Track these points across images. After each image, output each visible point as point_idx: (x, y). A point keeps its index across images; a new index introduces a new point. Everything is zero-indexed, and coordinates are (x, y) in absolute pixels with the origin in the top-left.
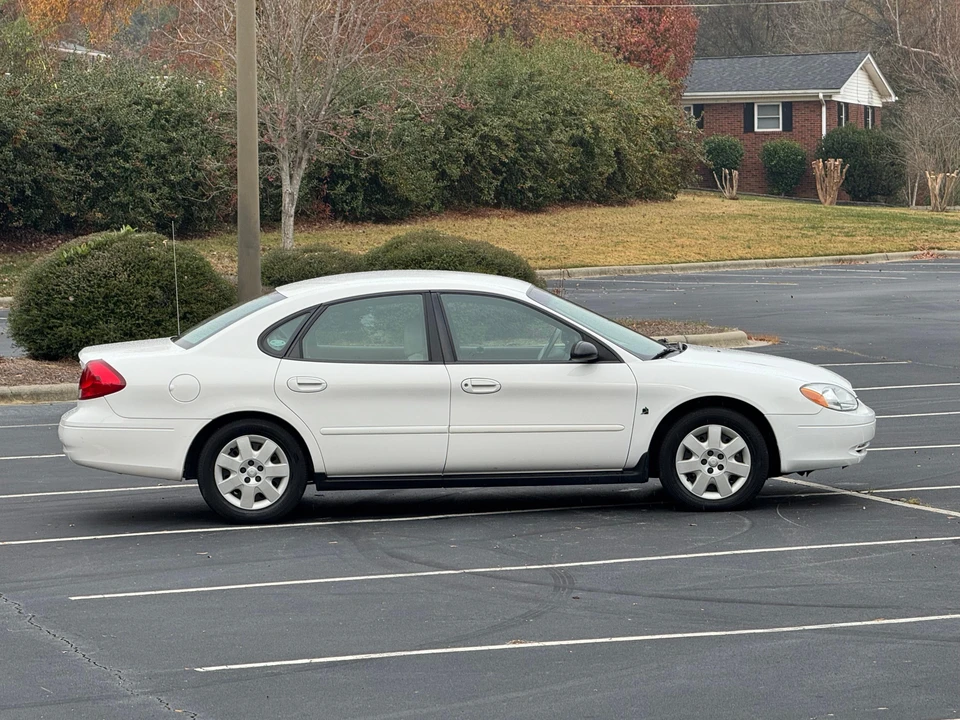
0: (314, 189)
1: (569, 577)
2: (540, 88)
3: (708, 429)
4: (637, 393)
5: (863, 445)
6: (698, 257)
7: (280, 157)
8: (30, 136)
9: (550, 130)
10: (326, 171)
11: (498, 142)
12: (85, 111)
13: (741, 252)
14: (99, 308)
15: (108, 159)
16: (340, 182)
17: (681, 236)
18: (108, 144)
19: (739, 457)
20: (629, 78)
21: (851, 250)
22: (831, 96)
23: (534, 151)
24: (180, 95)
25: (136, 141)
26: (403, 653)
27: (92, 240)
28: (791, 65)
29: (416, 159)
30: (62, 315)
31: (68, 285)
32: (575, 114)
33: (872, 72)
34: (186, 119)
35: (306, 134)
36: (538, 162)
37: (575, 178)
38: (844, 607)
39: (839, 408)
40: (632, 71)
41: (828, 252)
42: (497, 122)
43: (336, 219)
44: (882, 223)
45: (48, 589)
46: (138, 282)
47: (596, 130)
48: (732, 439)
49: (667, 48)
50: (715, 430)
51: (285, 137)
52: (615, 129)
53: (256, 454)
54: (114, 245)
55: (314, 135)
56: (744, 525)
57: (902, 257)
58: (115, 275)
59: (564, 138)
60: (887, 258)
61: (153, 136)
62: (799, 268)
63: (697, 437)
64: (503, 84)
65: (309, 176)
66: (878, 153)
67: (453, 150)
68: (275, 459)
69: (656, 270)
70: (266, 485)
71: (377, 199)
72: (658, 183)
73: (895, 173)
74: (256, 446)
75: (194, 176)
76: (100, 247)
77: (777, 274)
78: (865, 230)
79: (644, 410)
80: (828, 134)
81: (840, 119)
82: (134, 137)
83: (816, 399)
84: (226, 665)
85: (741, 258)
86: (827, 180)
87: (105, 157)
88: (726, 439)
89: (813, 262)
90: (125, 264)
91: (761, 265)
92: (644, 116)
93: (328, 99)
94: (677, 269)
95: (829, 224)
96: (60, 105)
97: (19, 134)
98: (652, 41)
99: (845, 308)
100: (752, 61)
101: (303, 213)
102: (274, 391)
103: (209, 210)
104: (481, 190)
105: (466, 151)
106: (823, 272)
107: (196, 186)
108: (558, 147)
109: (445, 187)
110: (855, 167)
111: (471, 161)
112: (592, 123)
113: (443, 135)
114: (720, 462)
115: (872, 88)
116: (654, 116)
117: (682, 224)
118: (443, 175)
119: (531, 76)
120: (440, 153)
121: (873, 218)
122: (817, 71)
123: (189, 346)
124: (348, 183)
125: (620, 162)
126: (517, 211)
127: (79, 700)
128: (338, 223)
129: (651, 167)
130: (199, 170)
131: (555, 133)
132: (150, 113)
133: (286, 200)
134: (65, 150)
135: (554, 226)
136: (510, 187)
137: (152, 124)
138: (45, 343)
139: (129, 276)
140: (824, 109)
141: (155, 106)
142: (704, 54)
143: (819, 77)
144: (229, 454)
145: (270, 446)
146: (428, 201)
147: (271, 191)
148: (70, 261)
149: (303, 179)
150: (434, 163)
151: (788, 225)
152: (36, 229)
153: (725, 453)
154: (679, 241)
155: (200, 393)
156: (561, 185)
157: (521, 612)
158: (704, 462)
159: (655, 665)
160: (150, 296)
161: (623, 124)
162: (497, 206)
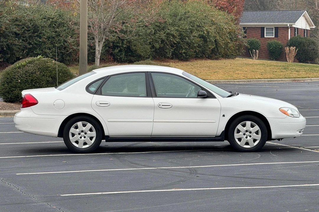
0: (106, 51)
1: (195, 170)
2: (188, 17)
3: (246, 122)
4: (221, 109)
5: (302, 130)
6: (243, 78)
7: (95, 37)
8: (6, 29)
9: (192, 32)
10: (111, 44)
11: (173, 36)
12: (26, 21)
13: (259, 76)
14: (29, 84)
15: (34, 38)
16: (116, 48)
17: (238, 70)
18: (34, 32)
19: (257, 133)
20: (220, 15)
21: (298, 77)
22: (292, 25)
23: (186, 39)
24: (60, 16)
25: (44, 32)
26: (135, 191)
27: (27, 60)
28: (278, 14)
29: (143, 41)
30: (16, 86)
31: (18, 76)
32: (201, 27)
33: (307, 18)
34: (62, 25)
35: (104, 29)
36: (187, 43)
37: (200, 49)
38: (293, 180)
39: (293, 116)
40: (221, 13)
41: (290, 77)
42: (173, 29)
43: (114, 61)
44: (309, 68)
45: (8, 171)
46: (44, 75)
47: (208, 32)
48: (254, 126)
49: (234, 7)
50: (248, 123)
51: (97, 30)
52: (215, 33)
53: (84, 128)
54: (35, 62)
55: (107, 30)
56: (258, 156)
57: (316, 79)
58: (35, 72)
59: (196, 35)
60: (311, 80)
61: (50, 30)
62: (279, 82)
63: (242, 125)
64: (175, 15)
65: (105, 46)
66: (308, 46)
67: (157, 38)
68: (91, 130)
69: (229, 82)
70: (87, 139)
71: (129, 55)
72: (230, 52)
73: (315, 53)
74: (84, 125)
75: (64, 44)
76: (30, 63)
77: (272, 84)
78: (303, 70)
79: (223, 115)
80: (290, 39)
81: (295, 34)
82: (43, 30)
83: (285, 113)
84: (72, 194)
85: (259, 78)
86: (290, 54)
87: (33, 37)
88: (252, 126)
89: (285, 80)
90: (39, 69)
91: (266, 81)
92: (225, 28)
93: (113, 17)
94: (236, 81)
95: (291, 68)
96: (17, 18)
97: (2, 28)
98: (229, 4)
99: (296, 94)
100: (264, 12)
101: (103, 59)
102: (91, 106)
103: (69, 57)
104: (167, 53)
105: (162, 38)
106: (288, 84)
107: (65, 48)
108: (194, 38)
109: (154, 51)
110: (300, 50)
111: (163, 42)
112: (207, 30)
113: (153, 33)
114: (250, 134)
115: (307, 23)
116: (229, 29)
117: (238, 66)
118: (153, 47)
119: (185, 13)
120: (152, 39)
121: (306, 66)
122: (287, 16)
123: (61, 90)
124: (119, 49)
125: (216, 44)
126: (179, 60)
127: (19, 204)
128: (115, 63)
129: (227, 46)
130: (66, 43)
131: (193, 33)
132: (49, 22)
133: (97, 53)
134: (19, 34)
135: (192, 66)
136: (177, 52)
137: (50, 26)
138: (10, 96)
139: (40, 73)
140: (289, 30)
141: (51, 20)
142: (247, 10)
143: (288, 19)
144: (74, 128)
145: (89, 125)
146: (148, 56)
147: (92, 51)
148: (19, 68)
149: (103, 47)
150: (150, 43)
151: (276, 68)
152: (7, 62)
153: (252, 131)
154: (237, 72)
155: (65, 106)
156: (195, 52)
157: (178, 180)
158: (244, 134)
159: (226, 196)
160: (47, 80)
161: (218, 31)
162: (172, 59)
